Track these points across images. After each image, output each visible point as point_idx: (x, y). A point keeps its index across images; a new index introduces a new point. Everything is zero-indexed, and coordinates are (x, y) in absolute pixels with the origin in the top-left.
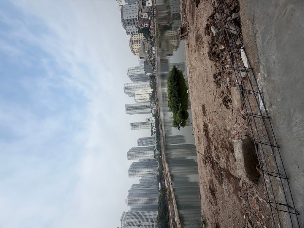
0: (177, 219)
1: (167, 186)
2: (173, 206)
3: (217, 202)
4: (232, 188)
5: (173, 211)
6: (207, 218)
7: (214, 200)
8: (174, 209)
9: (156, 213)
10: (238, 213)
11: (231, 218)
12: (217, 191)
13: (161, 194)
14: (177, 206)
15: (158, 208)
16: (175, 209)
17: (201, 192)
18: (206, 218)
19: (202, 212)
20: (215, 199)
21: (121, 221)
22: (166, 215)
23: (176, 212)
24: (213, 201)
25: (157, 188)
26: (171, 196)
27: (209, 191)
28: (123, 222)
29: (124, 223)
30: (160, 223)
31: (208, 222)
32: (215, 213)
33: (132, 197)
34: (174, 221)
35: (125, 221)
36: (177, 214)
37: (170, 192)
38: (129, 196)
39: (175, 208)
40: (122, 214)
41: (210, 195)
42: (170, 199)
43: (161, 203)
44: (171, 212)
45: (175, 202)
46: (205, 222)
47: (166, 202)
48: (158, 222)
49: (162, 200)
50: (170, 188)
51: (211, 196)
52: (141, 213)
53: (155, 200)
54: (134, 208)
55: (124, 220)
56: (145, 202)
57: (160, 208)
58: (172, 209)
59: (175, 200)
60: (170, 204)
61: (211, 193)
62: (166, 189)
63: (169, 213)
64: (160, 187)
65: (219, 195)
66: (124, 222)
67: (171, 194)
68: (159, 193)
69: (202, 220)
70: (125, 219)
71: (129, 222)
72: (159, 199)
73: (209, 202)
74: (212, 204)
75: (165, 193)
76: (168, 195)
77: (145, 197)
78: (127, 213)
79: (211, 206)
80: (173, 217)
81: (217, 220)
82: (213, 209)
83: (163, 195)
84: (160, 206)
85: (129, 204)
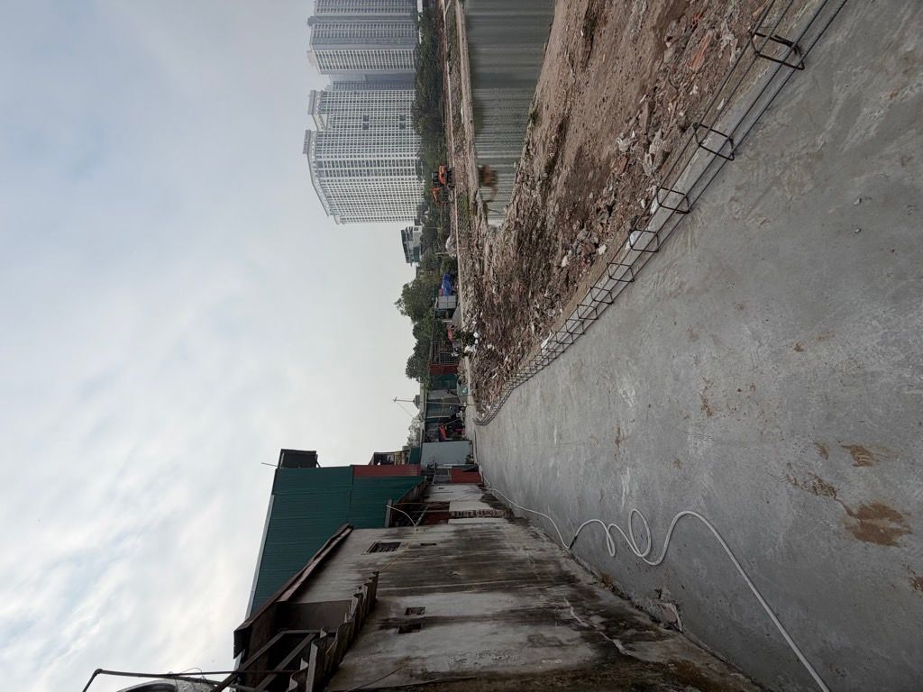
0: (466, 111)
1: (446, 4)
2: (460, 77)
3: (591, 60)
4: (659, 11)
5: (458, 91)
6: (545, 106)
7: (585, 53)
8: (460, 84)
9: (410, 96)
10: (632, 89)
11: (607, 105)
12: (606, 22)
13: (422, 38)
14: (471, 78)
15: (416, 83)
16: (463, 86)
17: (554, 27)
18: (542, 107)
19: (538, 90)
20: (589, 49)
21: (312, 114)
22: (437, 102)
23: (466, 94)
24: (579, 57)
25: (409, 14)
26: (457, 46)
27: (581, 23)
28: (317, 117)
29: (322, 120)
30: (420, 120)
31: (545, 115)
32: (572, 91)
33: (328, 46)
34: (458, 116)
35: (325, 117)
36: (469, 96)
37: (453, 28)
38: (316, 40)
39: (465, 81)
40: (308, 98)
41: (578, 37)
42: (453, 56)
43: (422, 68)
44: (452, 92)
45: (467, 63)
46: (537, 116)
47: (438, 64)
48: (416, 119)
49: (427, 56)
50: (455, 17)
51: (580, 41)
52: (364, 95)
53: (404, 57)
54: (343, 80)
55: (319, 113)
56: (375, 61)
57: (422, 82)
58: (456, 84)
59: (467, 58)
60: (451, 69)
61: (585, 29)
62: (442, 17)
63: (446, 97)
64: (420, 9)
65: (606, 36)
66: (320, 117)
67: (457, 37)
68: (418, 34)
69: (531, 111)
70: (322, 111)
71: (335, 118)
72: (417, 53)
73: (567, 59)
74: (572, 66)
75: (436, 33)
76: (445, 42)
77: (370, 46)
78: (324, 94)
79: (569, 73)
80: (457, 106)
81: (570, 109)
82: (571, 80)
83: (432, 40)
84: (422, 78)
85: (324, 69)
